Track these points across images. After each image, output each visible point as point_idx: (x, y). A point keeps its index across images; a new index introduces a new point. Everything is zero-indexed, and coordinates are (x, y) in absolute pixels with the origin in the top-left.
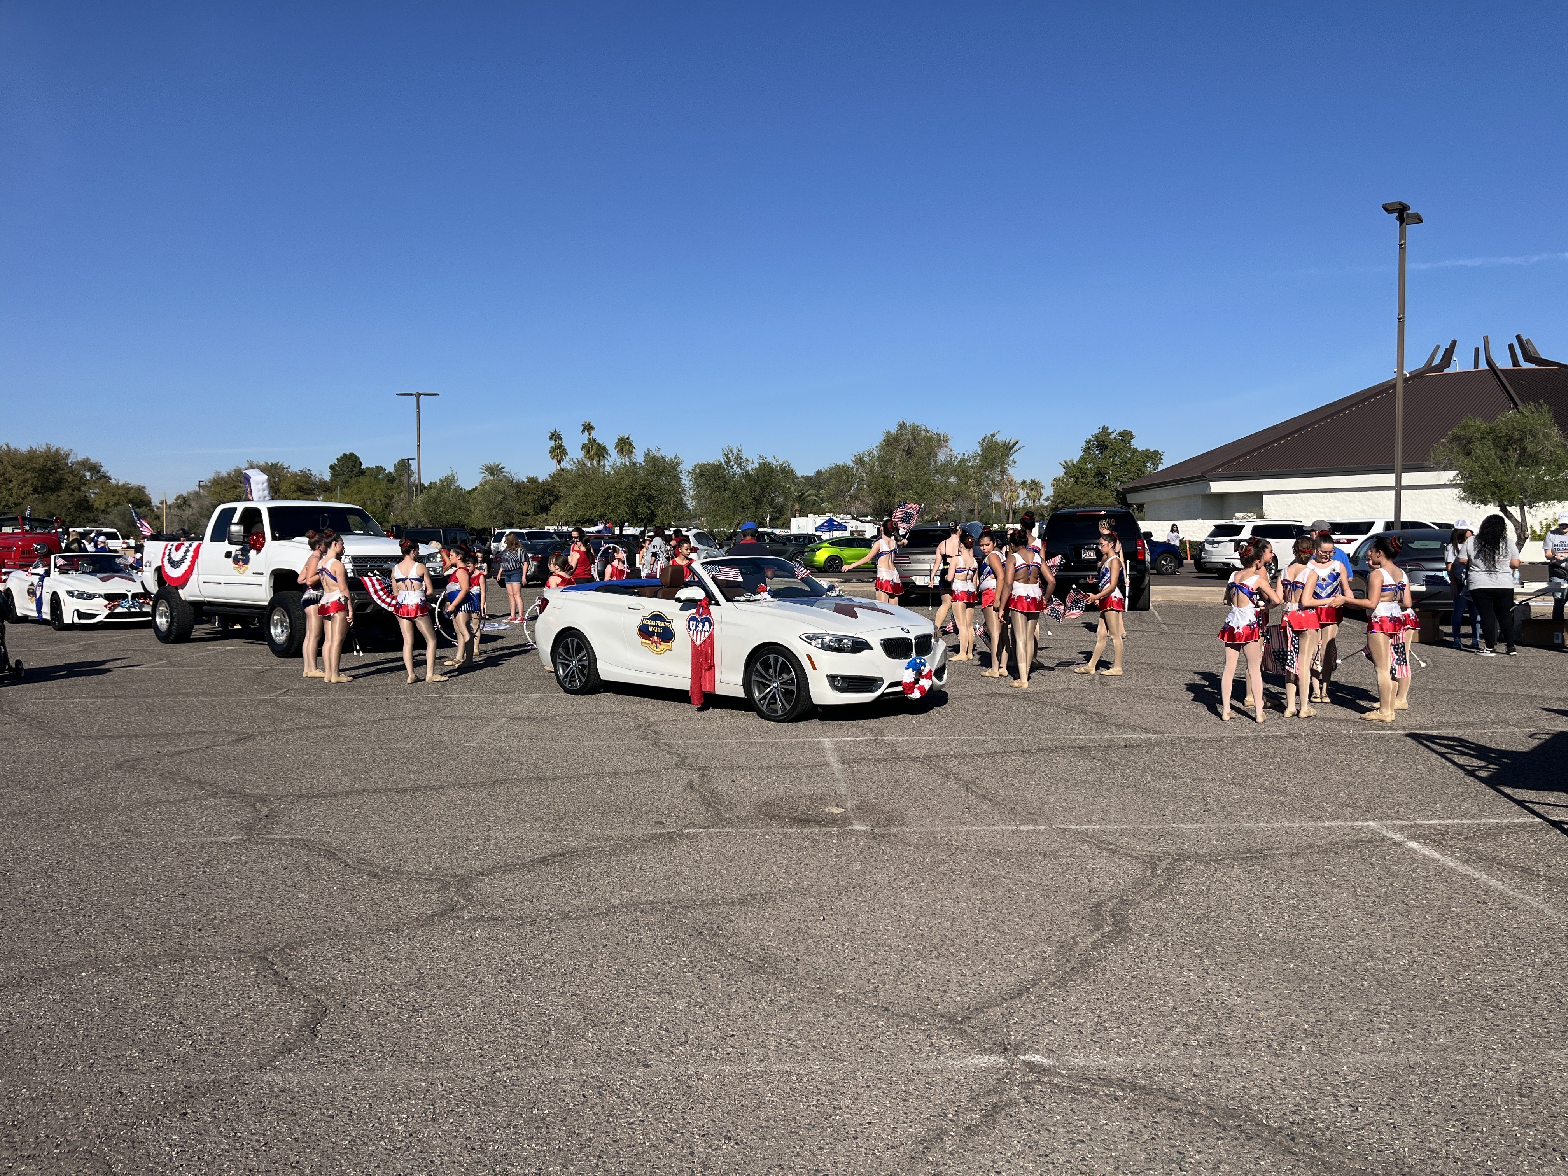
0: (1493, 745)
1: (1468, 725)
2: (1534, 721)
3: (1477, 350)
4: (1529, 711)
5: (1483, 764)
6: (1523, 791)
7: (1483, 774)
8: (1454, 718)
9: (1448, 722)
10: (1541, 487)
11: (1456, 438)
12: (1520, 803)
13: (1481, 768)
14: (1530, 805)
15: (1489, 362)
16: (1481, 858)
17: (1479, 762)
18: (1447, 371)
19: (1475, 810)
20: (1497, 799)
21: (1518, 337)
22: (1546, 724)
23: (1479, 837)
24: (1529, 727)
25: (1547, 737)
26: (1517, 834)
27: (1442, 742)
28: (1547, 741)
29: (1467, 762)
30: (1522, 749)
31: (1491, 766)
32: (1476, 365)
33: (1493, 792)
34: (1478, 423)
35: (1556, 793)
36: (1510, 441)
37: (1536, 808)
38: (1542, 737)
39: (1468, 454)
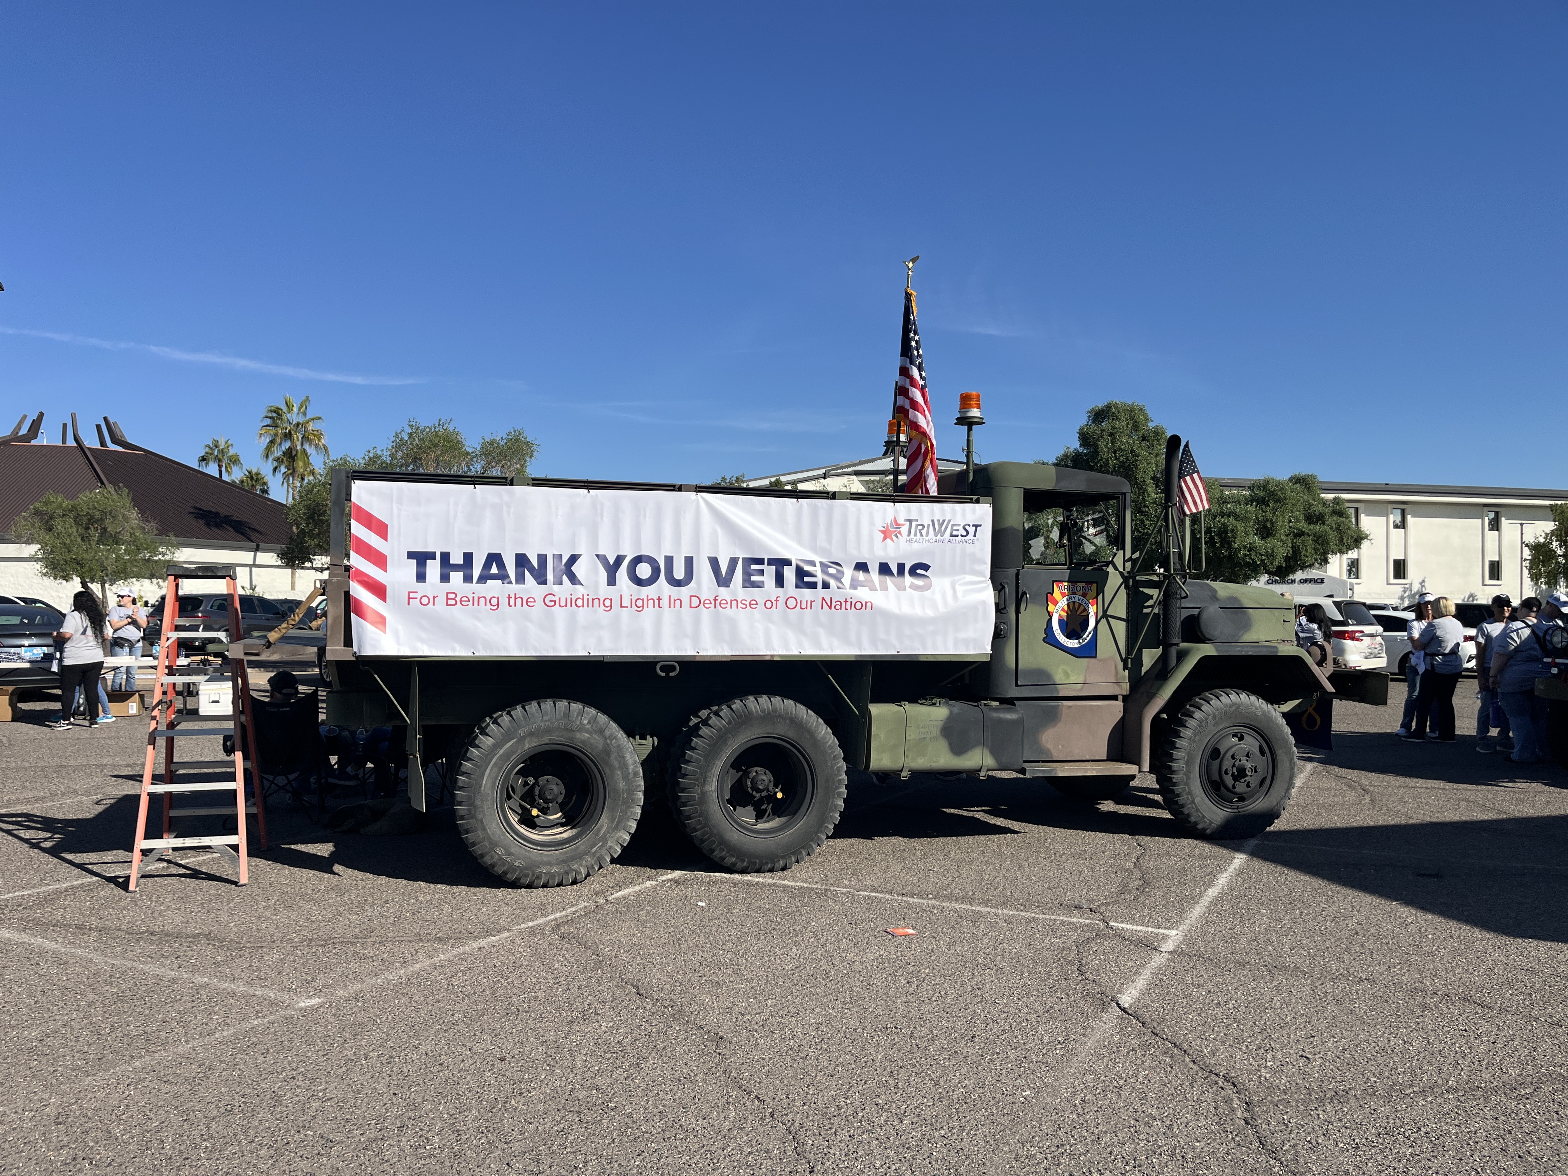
0: (60, 816)
1: (37, 800)
2: (102, 788)
3: (65, 425)
4: (98, 779)
5: (49, 835)
6: (85, 855)
7: (48, 844)
8: (25, 795)
9: (18, 799)
10: (121, 567)
11: (37, 513)
12: (81, 866)
13: (46, 840)
14: (90, 867)
15: (76, 439)
16: (38, 923)
17: (45, 833)
18: (34, 442)
19: (36, 880)
20: (58, 866)
21: (105, 419)
22: (113, 790)
23: (38, 904)
24: (96, 794)
25: (112, 801)
26: (74, 895)
27: (10, 819)
28: (112, 805)
29: (34, 836)
30: (88, 816)
31: (56, 836)
32: (64, 440)
33: (56, 860)
34: (60, 501)
35: (115, 852)
36: (91, 520)
37: (94, 868)
38: (108, 802)
39: (50, 530)
